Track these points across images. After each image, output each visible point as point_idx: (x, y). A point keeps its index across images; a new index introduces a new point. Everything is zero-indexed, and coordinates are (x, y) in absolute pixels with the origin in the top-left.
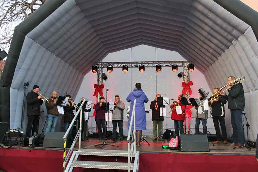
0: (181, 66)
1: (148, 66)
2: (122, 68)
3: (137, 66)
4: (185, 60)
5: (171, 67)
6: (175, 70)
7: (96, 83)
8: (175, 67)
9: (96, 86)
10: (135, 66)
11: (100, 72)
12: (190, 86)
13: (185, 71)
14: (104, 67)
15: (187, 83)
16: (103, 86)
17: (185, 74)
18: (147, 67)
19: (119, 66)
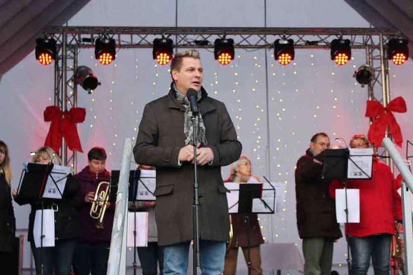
0: (359, 47)
1: (244, 43)
2: (151, 50)
3: (203, 44)
4: (365, 24)
5: (324, 47)
6: (342, 58)
7: (50, 101)
8: (340, 47)
9: (51, 114)
10: (196, 42)
11: (70, 64)
12: (397, 115)
13: (377, 64)
14: (78, 45)
15: (385, 106)
16: (79, 115)
17: (377, 73)
18: (239, 46)
19: (136, 39)
